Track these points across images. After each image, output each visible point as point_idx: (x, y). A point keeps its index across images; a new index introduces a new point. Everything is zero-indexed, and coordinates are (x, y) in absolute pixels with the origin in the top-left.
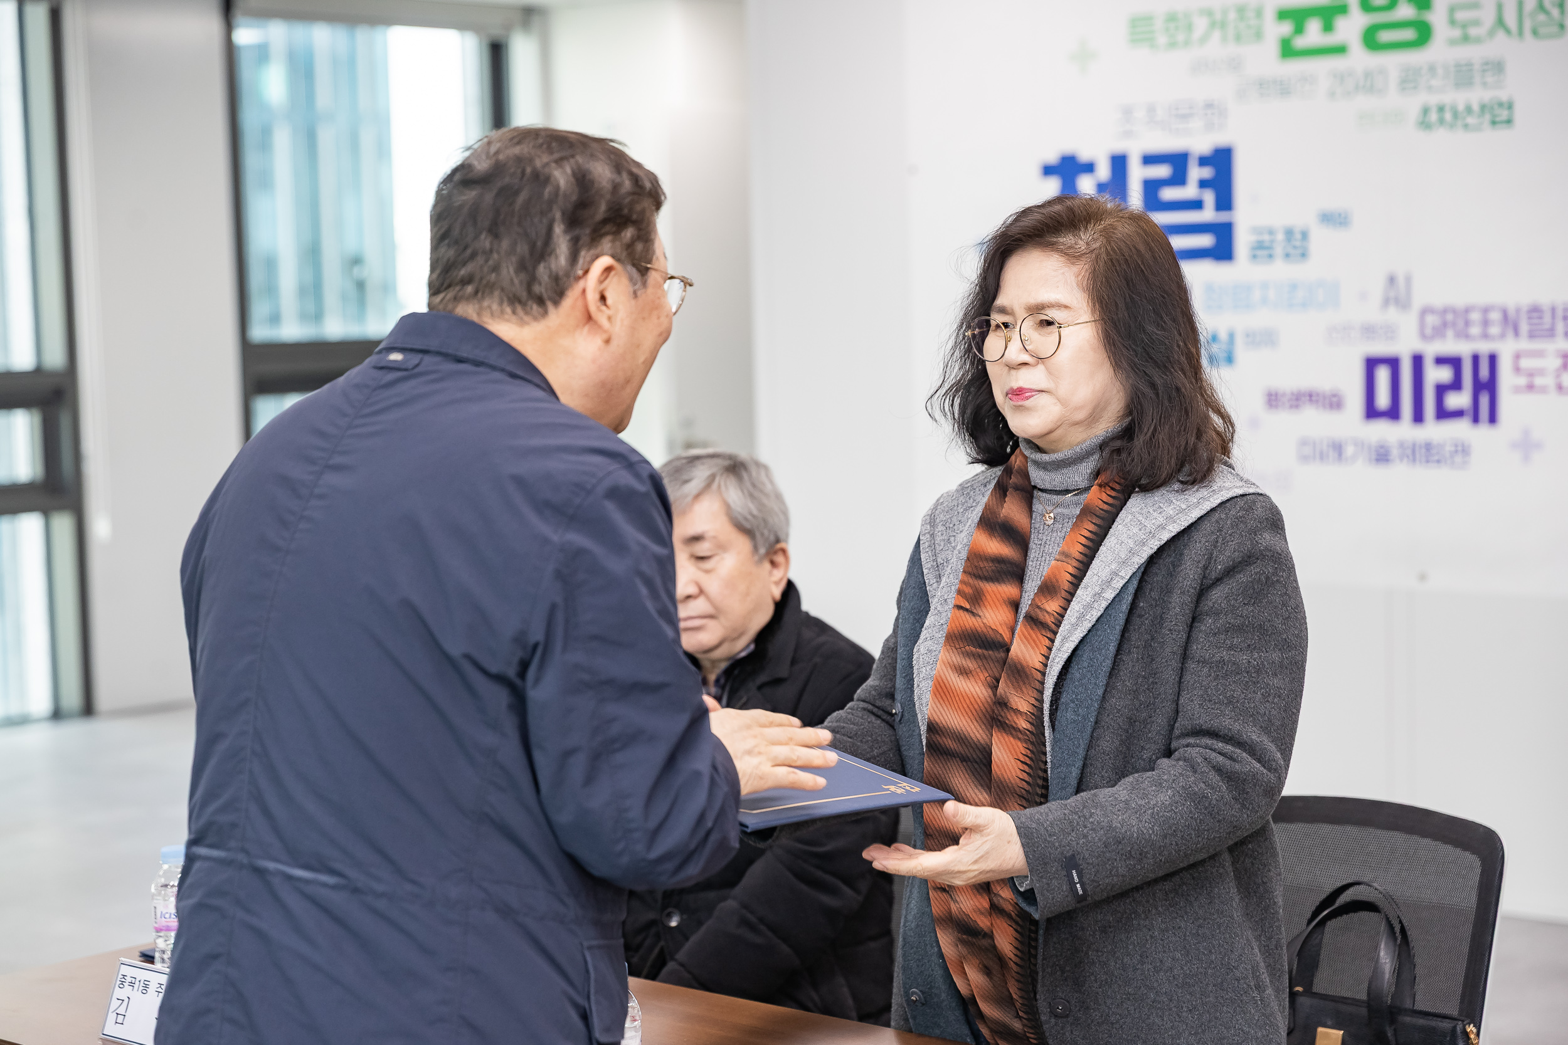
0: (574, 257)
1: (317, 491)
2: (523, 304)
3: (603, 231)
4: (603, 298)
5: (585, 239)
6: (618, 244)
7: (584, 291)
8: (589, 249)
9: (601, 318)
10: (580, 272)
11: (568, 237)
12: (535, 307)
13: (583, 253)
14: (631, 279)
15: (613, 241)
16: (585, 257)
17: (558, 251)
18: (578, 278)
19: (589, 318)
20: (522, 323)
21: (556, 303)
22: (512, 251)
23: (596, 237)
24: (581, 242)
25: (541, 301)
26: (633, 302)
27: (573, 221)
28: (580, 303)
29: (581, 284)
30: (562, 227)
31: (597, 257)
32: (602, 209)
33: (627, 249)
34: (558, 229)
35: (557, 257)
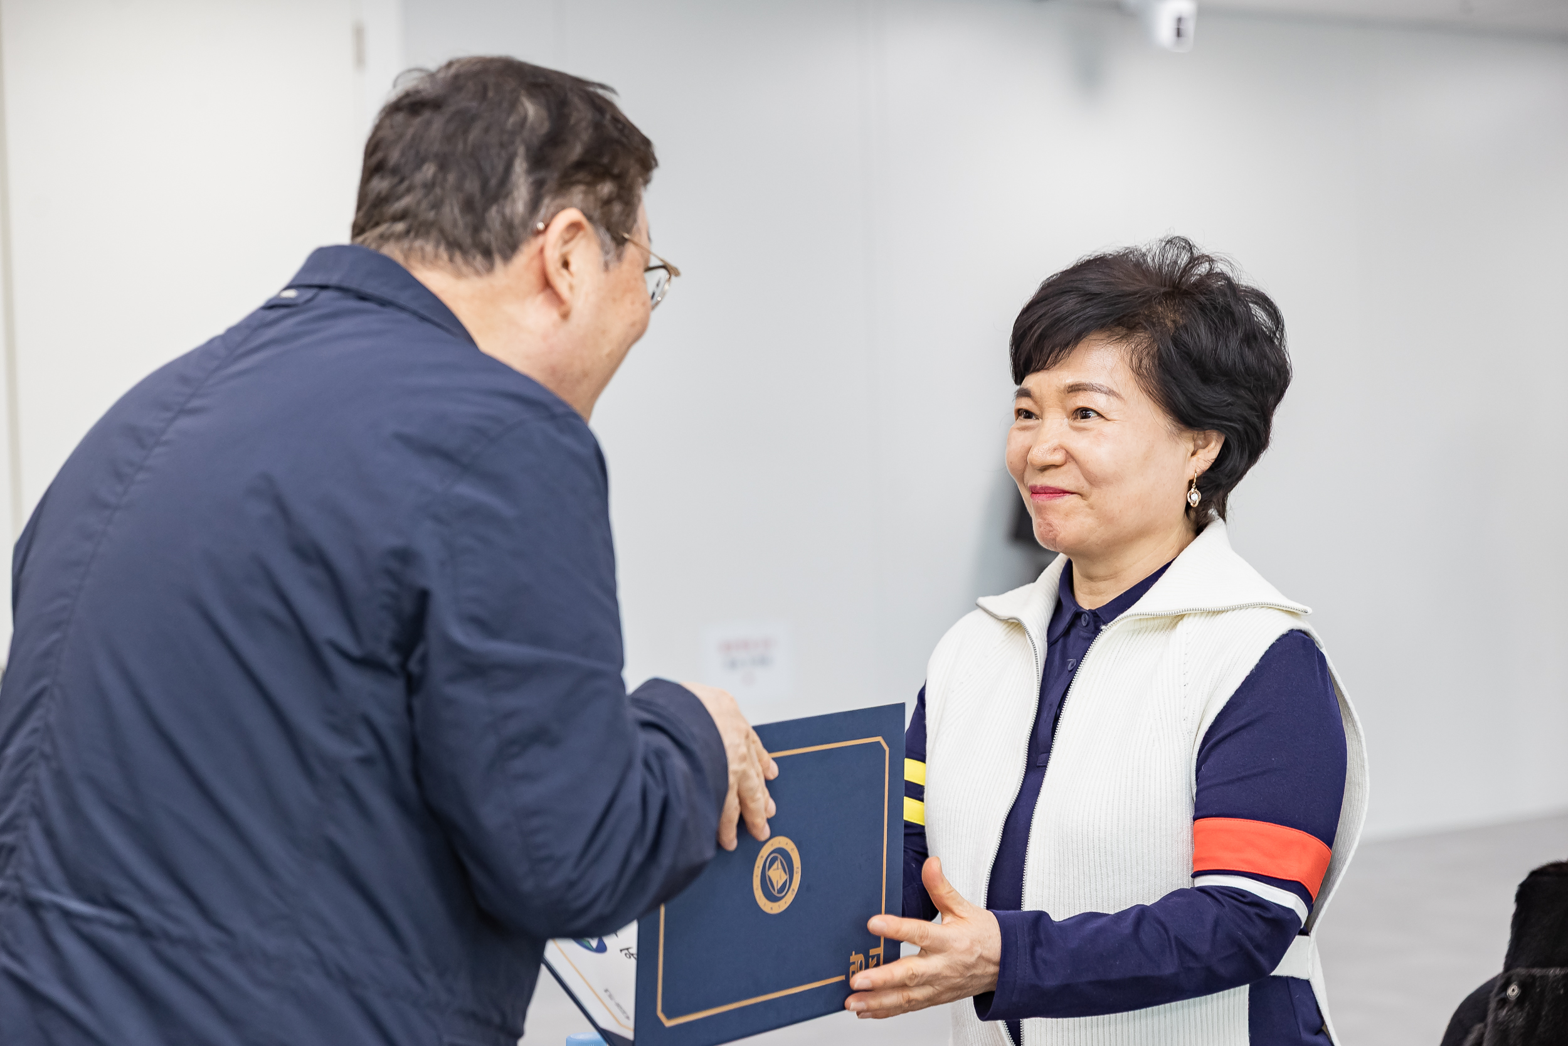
0: (534, 205)
1: (164, 438)
2: (464, 252)
3: (574, 178)
4: (566, 264)
5: (551, 184)
6: (591, 198)
7: (542, 251)
8: (554, 199)
9: (561, 283)
10: (541, 226)
11: (530, 180)
12: (479, 258)
13: (546, 201)
14: (603, 246)
15: (586, 193)
16: (548, 207)
17: (516, 194)
18: (539, 233)
19: (547, 284)
20: (459, 275)
21: (507, 258)
22: (459, 187)
23: (565, 184)
24: (546, 187)
25: (487, 253)
26: (603, 276)
27: (538, 161)
28: (536, 264)
29: (540, 240)
30: (525, 165)
31: (563, 208)
32: (576, 151)
33: (602, 207)
34: (520, 167)
35: (514, 201)
